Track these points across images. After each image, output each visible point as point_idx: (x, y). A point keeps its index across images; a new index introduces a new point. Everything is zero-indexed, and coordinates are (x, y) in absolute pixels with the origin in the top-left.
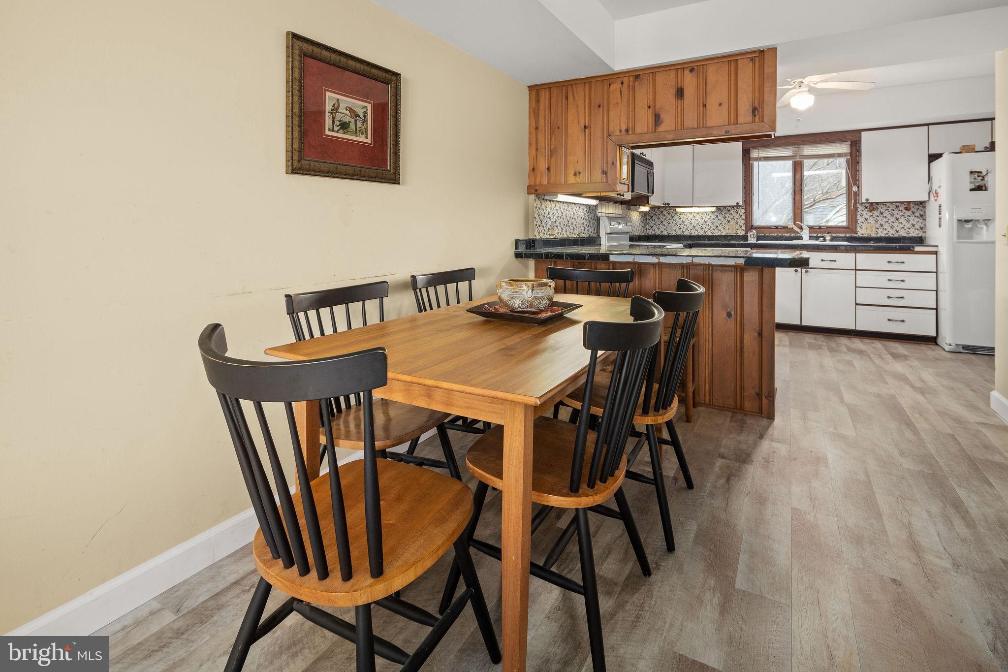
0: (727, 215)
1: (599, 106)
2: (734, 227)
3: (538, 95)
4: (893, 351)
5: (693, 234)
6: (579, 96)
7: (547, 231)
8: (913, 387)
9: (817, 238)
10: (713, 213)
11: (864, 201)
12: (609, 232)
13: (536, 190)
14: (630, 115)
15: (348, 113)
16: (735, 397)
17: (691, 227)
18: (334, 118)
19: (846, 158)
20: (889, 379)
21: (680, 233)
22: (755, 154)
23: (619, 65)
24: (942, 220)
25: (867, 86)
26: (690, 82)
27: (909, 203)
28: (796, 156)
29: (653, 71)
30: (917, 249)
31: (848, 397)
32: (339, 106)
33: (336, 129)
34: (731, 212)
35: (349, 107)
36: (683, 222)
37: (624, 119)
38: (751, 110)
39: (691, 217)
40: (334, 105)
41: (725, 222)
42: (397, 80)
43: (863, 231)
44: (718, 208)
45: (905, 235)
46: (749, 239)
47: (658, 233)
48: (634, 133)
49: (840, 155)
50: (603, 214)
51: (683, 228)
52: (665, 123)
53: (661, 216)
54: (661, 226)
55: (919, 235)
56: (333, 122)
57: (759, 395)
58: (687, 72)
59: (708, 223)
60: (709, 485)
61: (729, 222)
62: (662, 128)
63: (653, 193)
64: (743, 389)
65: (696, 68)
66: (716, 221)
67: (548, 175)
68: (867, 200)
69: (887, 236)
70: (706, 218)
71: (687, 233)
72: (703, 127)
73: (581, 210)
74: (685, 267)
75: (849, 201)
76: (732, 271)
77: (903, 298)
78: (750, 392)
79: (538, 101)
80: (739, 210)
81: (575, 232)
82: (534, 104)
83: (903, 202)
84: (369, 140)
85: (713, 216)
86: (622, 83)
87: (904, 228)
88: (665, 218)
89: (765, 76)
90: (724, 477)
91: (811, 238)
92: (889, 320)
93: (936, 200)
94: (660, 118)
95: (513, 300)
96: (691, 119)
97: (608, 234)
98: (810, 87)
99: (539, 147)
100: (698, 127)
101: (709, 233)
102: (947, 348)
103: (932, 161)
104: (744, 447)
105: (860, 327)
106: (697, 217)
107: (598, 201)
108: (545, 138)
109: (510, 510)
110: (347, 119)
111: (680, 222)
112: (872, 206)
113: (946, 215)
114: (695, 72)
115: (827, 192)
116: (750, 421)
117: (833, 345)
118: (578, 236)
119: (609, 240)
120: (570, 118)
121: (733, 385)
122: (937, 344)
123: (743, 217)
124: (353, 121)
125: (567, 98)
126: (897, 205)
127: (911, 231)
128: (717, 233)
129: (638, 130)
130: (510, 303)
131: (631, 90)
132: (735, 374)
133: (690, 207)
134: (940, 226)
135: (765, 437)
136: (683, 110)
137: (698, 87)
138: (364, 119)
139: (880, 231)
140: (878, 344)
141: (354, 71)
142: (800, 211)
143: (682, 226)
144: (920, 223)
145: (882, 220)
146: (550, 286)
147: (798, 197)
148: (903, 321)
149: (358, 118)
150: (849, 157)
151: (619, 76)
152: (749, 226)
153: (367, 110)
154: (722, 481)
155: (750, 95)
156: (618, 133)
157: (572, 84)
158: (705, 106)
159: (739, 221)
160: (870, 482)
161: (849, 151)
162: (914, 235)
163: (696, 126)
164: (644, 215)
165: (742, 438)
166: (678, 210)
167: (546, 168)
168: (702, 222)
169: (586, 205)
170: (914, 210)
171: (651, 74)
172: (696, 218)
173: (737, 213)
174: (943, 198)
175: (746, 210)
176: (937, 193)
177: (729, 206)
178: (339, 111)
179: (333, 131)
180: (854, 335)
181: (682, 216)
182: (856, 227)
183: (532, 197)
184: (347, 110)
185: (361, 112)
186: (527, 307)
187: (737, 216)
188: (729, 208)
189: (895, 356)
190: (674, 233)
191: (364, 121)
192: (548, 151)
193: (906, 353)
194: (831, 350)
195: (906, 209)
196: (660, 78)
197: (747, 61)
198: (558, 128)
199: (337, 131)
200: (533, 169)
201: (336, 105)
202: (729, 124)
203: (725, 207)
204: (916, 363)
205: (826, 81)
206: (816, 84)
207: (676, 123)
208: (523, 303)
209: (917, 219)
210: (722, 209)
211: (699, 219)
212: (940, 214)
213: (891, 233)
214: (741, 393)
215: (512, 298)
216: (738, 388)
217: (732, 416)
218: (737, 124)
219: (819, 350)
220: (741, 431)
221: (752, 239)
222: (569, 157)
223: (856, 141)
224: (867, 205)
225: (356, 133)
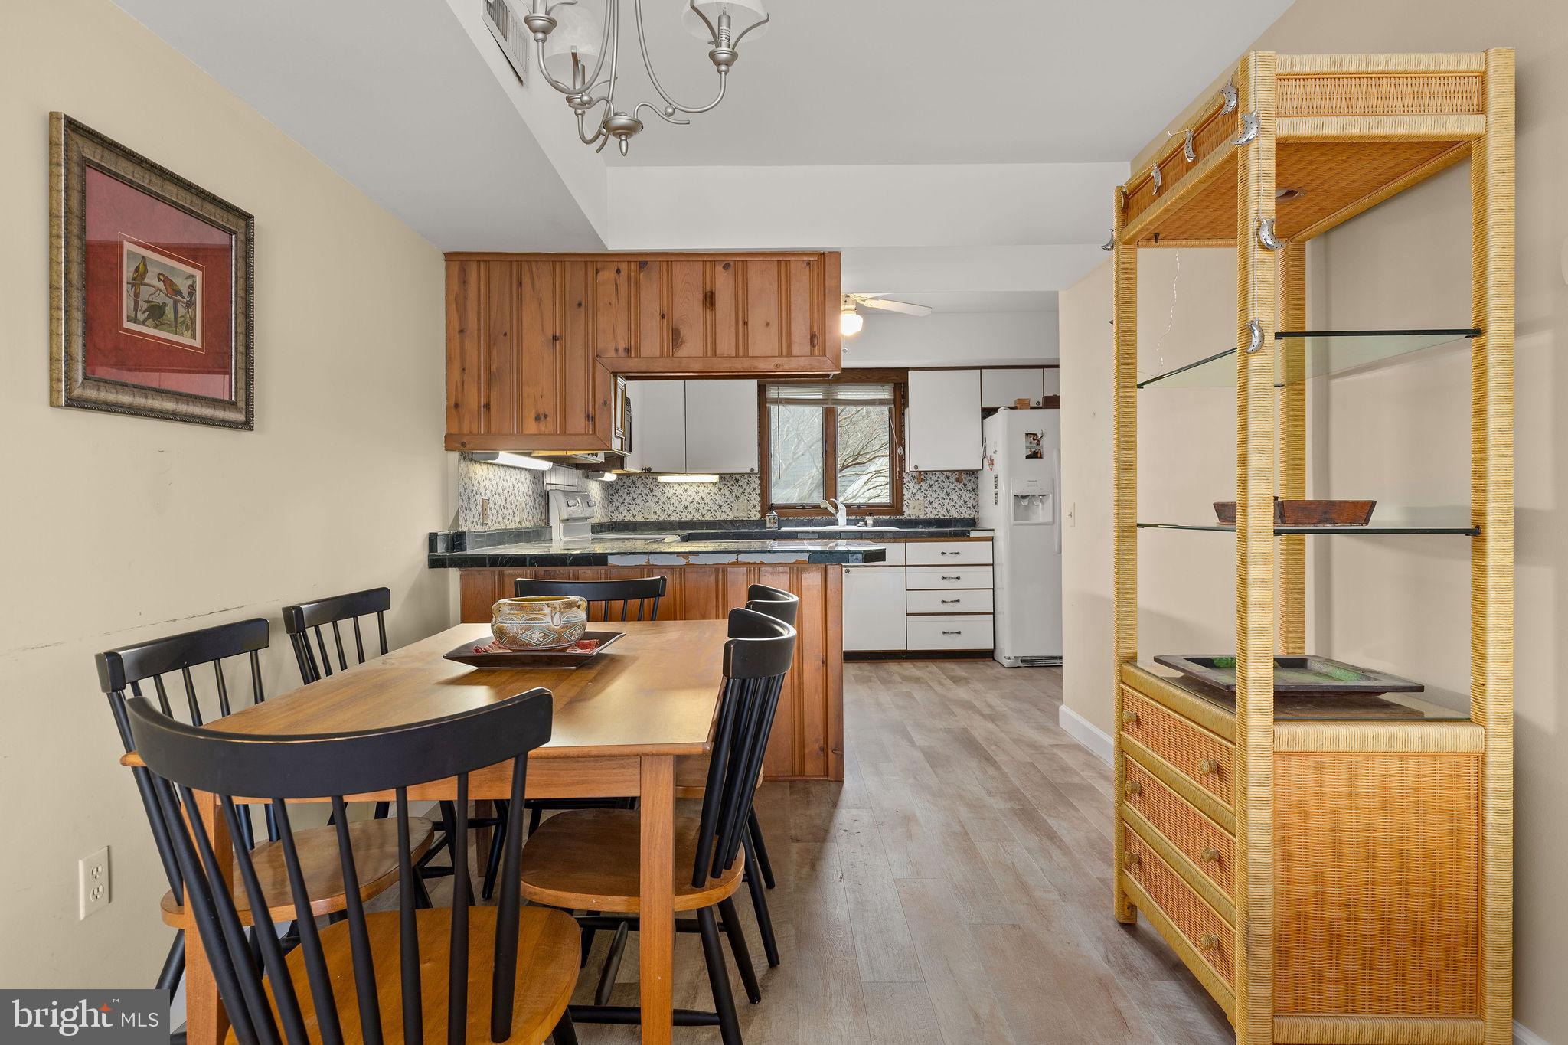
0: (735, 488)
1: (580, 305)
2: (746, 508)
3: (463, 272)
4: (952, 674)
5: (684, 519)
6: (544, 280)
7: (476, 519)
8: (982, 715)
9: (856, 523)
10: (714, 484)
11: (912, 469)
12: (565, 517)
13: (464, 444)
14: (633, 327)
15: (161, 285)
16: (793, 759)
17: (681, 507)
18: (137, 295)
19: (889, 406)
20: (957, 710)
21: (663, 517)
22: (773, 393)
23: (615, 243)
24: (999, 495)
25: (923, 312)
26: (724, 285)
27: (961, 472)
28: (828, 400)
29: (668, 260)
30: (973, 534)
31: (919, 739)
32: (146, 271)
33: (141, 317)
34: (741, 483)
35: (163, 275)
36: (669, 499)
37: (621, 330)
38: (809, 337)
39: (680, 490)
40: (137, 270)
41: (732, 498)
42: (247, 226)
43: (911, 511)
44: (722, 476)
45: (956, 515)
46: (768, 525)
47: (628, 517)
48: (638, 355)
49: (882, 402)
50: (554, 487)
51: (669, 511)
52: (688, 345)
53: (632, 489)
54: (632, 506)
55: (972, 516)
56: (136, 303)
57: (824, 750)
58: (719, 269)
59: (706, 501)
60: (792, 878)
61: (737, 498)
62: (683, 352)
63: (630, 451)
64: (802, 745)
65: (732, 264)
66: (718, 497)
67: (485, 416)
68: (916, 467)
69: (937, 517)
70: (702, 490)
71: (674, 518)
72: (744, 356)
73: (523, 479)
74: (721, 571)
75: (893, 468)
76: (786, 573)
77: (958, 601)
78: (813, 746)
79: (464, 282)
80: (752, 480)
81: (515, 518)
82: (455, 286)
83: (954, 471)
84: (198, 343)
85: (714, 490)
86: (618, 271)
87: (953, 507)
88: (638, 492)
89: (827, 291)
90: (806, 864)
91: (849, 522)
92: (944, 633)
93: (991, 469)
94: (680, 334)
95: (528, 633)
96: (726, 343)
97: (563, 521)
98: (857, 304)
99: (467, 367)
100: (737, 356)
101: (708, 517)
102: (1006, 663)
103: (985, 418)
104: (819, 822)
105: (913, 646)
106: (691, 491)
107: (552, 464)
108: (479, 351)
109: (653, 913)
110: (160, 299)
111: (663, 499)
112: (921, 476)
113: (1003, 488)
114: (731, 270)
115: (859, 454)
116: (815, 789)
117: (884, 674)
118: (519, 526)
119: (567, 531)
120: (527, 319)
121: (790, 742)
122: (993, 658)
123: (758, 491)
124: (170, 302)
125: (521, 283)
126: (947, 474)
127: (963, 510)
128: (720, 516)
129: (646, 351)
130: (523, 637)
131: (633, 284)
132: (793, 725)
133: (682, 474)
134: (996, 504)
135: (840, 803)
136: (714, 325)
137: (736, 294)
138: (190, 301)
139: (929, 510)
140: (933, 668)
141: (174, 205)
142: (834, 481)
143: (667, 506)
144: (972, 499)
145: (931, 497)
146: (578, 607)
147: (831, 461)
148: (959, 633)
149: (179, 297)
150: (893, 406)
151: (613, 259)
152: (767, 507)
153: (194, 282)
154: (806, 870)
155: (807, 315)
156: (612, 354)
157: (530, 262)
158: (746, 323)
159: (752, 497)
160: (966, 833)
161: (893, 397)
162: (967, 516)
163: (733, 353)
164: (608, 486)
165: (813, 811)
166: (662, 479)
167: (482, 404)
168: (697, 499)
169: (529, 470)
170: (966, 482)
171: (665, 263)
172: (689, 493)
173: (749, 484)
174: (1000, 467)
175: (761, 479)
176: (992, 460)
177: (737, 474)
178: (146, 281)
179: (135, 320)
180: (905, 659)
181: (666, 489)
182: (902, 506)
183: (455, 456)
184: (159, 279)
185: (183, 285)
186: (552, 642)
187: (749, 490)
188: (738, 477)
189: (956, 680)
190: (654, 518)
191: (191, 304)
192: (485, 375)
193: (964, 674)
194: (884, 681)
195: (958, 480)
196: (679, 271)
197: (803, 266)
198: (505, 335)
199: (143, 323)
200: (457, 406)
201: (142, 268)
202: (780, 355)
203: (731, 475)
204: (978, 686)
205: (877, 298)
206: (864, 301)
207: (705, 345)
208: (546, 636)
209: (969, 495)
210: (727, 477)
211: (693, 495)
212: (996, 487)
213: (942, 514)
214: (800, 751)
215: (527, 629)
216: (797, 743)
217: (790, 787)
218: (791, 356)
219: (870, 684)
220: (809, 803)
221: (772, 526)
222: (525, 389)
223: (901, 384)
224: (914, 474)
225: (176, 327)
